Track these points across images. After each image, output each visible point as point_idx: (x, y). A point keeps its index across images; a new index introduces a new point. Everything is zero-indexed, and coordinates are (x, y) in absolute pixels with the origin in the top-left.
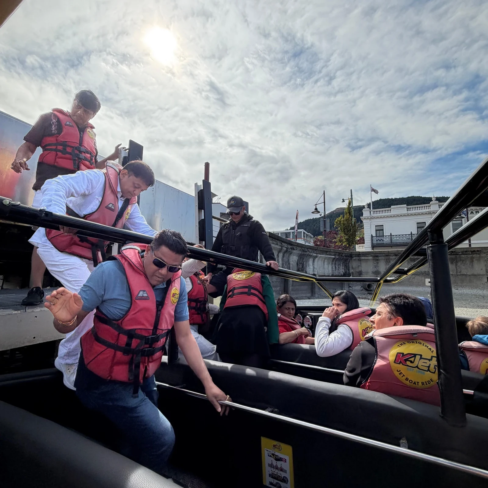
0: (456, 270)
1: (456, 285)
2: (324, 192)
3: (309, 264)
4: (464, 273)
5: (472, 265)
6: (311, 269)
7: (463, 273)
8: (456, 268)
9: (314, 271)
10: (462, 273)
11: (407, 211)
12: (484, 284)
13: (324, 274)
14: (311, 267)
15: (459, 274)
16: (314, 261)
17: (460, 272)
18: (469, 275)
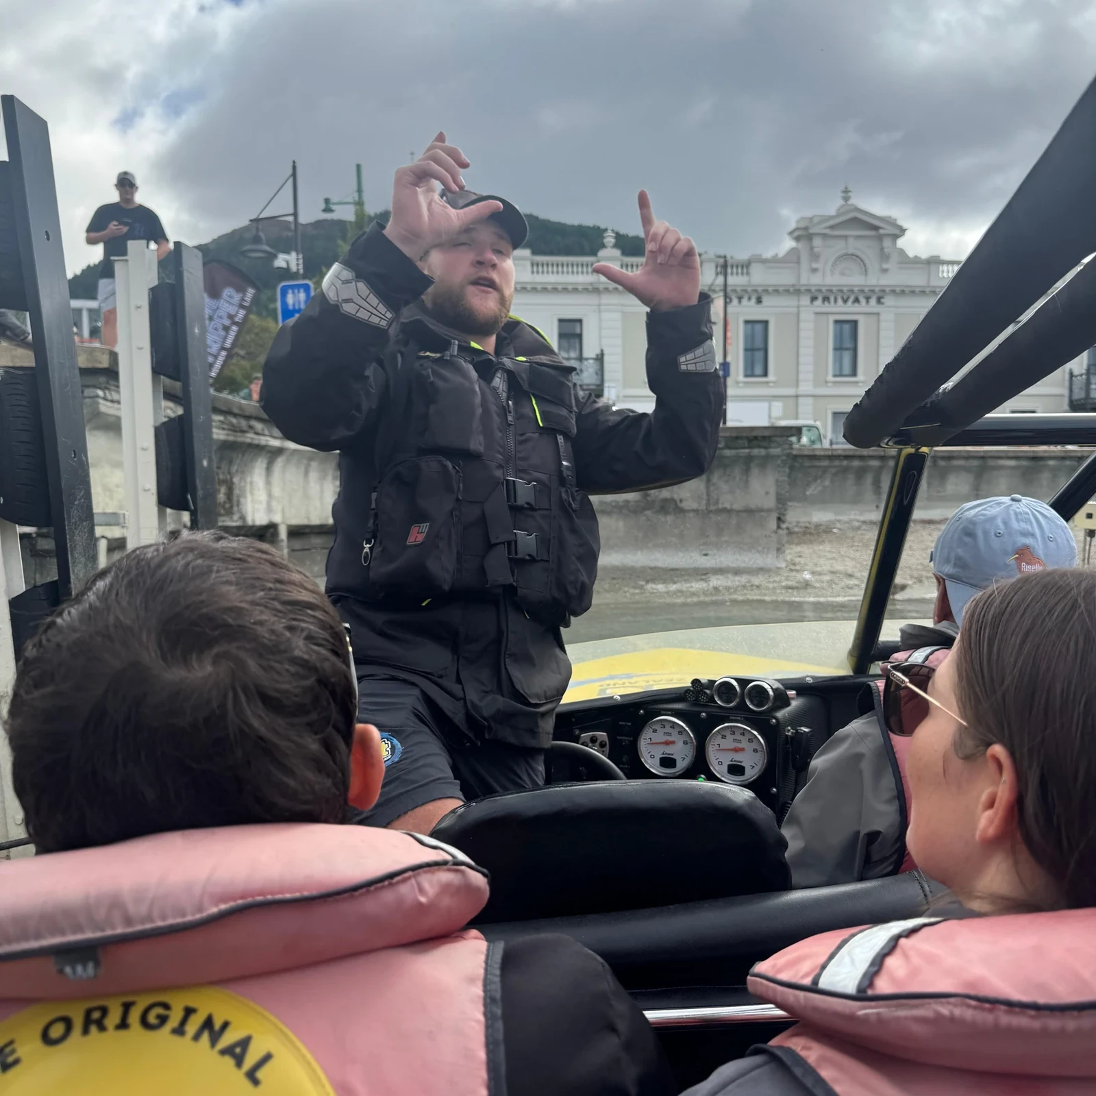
0: (708, 494)
1: (705, 544)
2: (294, 168)
3: (251, 483)
4: (725, 506)
5: (747, 481)
6: (261, 502)
7: (723, 504)
8: (708, 488)
9: (269, 509)
10: (720, 506)
11: (533, 272)
12: (770, 536)
13: (308, 518)
14: (261, 495)
15: (713, 508)
16: (269, 469)
17: (717, 502)
18: (738, 512)
